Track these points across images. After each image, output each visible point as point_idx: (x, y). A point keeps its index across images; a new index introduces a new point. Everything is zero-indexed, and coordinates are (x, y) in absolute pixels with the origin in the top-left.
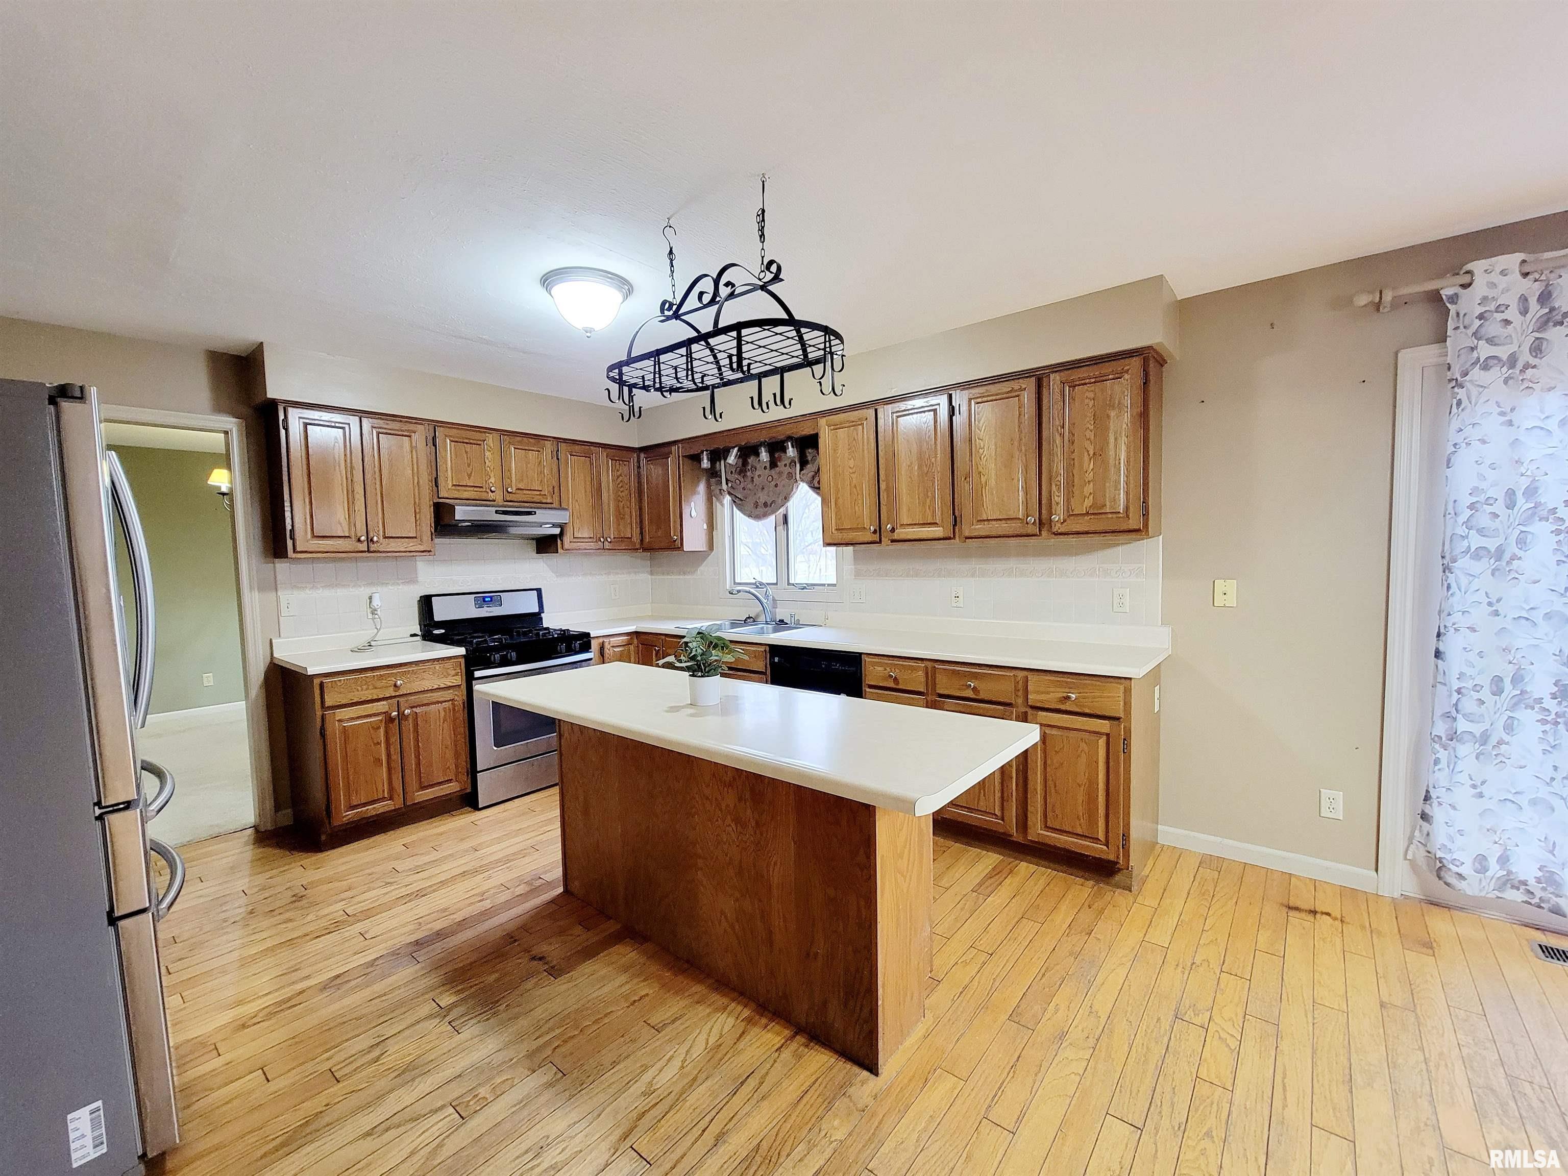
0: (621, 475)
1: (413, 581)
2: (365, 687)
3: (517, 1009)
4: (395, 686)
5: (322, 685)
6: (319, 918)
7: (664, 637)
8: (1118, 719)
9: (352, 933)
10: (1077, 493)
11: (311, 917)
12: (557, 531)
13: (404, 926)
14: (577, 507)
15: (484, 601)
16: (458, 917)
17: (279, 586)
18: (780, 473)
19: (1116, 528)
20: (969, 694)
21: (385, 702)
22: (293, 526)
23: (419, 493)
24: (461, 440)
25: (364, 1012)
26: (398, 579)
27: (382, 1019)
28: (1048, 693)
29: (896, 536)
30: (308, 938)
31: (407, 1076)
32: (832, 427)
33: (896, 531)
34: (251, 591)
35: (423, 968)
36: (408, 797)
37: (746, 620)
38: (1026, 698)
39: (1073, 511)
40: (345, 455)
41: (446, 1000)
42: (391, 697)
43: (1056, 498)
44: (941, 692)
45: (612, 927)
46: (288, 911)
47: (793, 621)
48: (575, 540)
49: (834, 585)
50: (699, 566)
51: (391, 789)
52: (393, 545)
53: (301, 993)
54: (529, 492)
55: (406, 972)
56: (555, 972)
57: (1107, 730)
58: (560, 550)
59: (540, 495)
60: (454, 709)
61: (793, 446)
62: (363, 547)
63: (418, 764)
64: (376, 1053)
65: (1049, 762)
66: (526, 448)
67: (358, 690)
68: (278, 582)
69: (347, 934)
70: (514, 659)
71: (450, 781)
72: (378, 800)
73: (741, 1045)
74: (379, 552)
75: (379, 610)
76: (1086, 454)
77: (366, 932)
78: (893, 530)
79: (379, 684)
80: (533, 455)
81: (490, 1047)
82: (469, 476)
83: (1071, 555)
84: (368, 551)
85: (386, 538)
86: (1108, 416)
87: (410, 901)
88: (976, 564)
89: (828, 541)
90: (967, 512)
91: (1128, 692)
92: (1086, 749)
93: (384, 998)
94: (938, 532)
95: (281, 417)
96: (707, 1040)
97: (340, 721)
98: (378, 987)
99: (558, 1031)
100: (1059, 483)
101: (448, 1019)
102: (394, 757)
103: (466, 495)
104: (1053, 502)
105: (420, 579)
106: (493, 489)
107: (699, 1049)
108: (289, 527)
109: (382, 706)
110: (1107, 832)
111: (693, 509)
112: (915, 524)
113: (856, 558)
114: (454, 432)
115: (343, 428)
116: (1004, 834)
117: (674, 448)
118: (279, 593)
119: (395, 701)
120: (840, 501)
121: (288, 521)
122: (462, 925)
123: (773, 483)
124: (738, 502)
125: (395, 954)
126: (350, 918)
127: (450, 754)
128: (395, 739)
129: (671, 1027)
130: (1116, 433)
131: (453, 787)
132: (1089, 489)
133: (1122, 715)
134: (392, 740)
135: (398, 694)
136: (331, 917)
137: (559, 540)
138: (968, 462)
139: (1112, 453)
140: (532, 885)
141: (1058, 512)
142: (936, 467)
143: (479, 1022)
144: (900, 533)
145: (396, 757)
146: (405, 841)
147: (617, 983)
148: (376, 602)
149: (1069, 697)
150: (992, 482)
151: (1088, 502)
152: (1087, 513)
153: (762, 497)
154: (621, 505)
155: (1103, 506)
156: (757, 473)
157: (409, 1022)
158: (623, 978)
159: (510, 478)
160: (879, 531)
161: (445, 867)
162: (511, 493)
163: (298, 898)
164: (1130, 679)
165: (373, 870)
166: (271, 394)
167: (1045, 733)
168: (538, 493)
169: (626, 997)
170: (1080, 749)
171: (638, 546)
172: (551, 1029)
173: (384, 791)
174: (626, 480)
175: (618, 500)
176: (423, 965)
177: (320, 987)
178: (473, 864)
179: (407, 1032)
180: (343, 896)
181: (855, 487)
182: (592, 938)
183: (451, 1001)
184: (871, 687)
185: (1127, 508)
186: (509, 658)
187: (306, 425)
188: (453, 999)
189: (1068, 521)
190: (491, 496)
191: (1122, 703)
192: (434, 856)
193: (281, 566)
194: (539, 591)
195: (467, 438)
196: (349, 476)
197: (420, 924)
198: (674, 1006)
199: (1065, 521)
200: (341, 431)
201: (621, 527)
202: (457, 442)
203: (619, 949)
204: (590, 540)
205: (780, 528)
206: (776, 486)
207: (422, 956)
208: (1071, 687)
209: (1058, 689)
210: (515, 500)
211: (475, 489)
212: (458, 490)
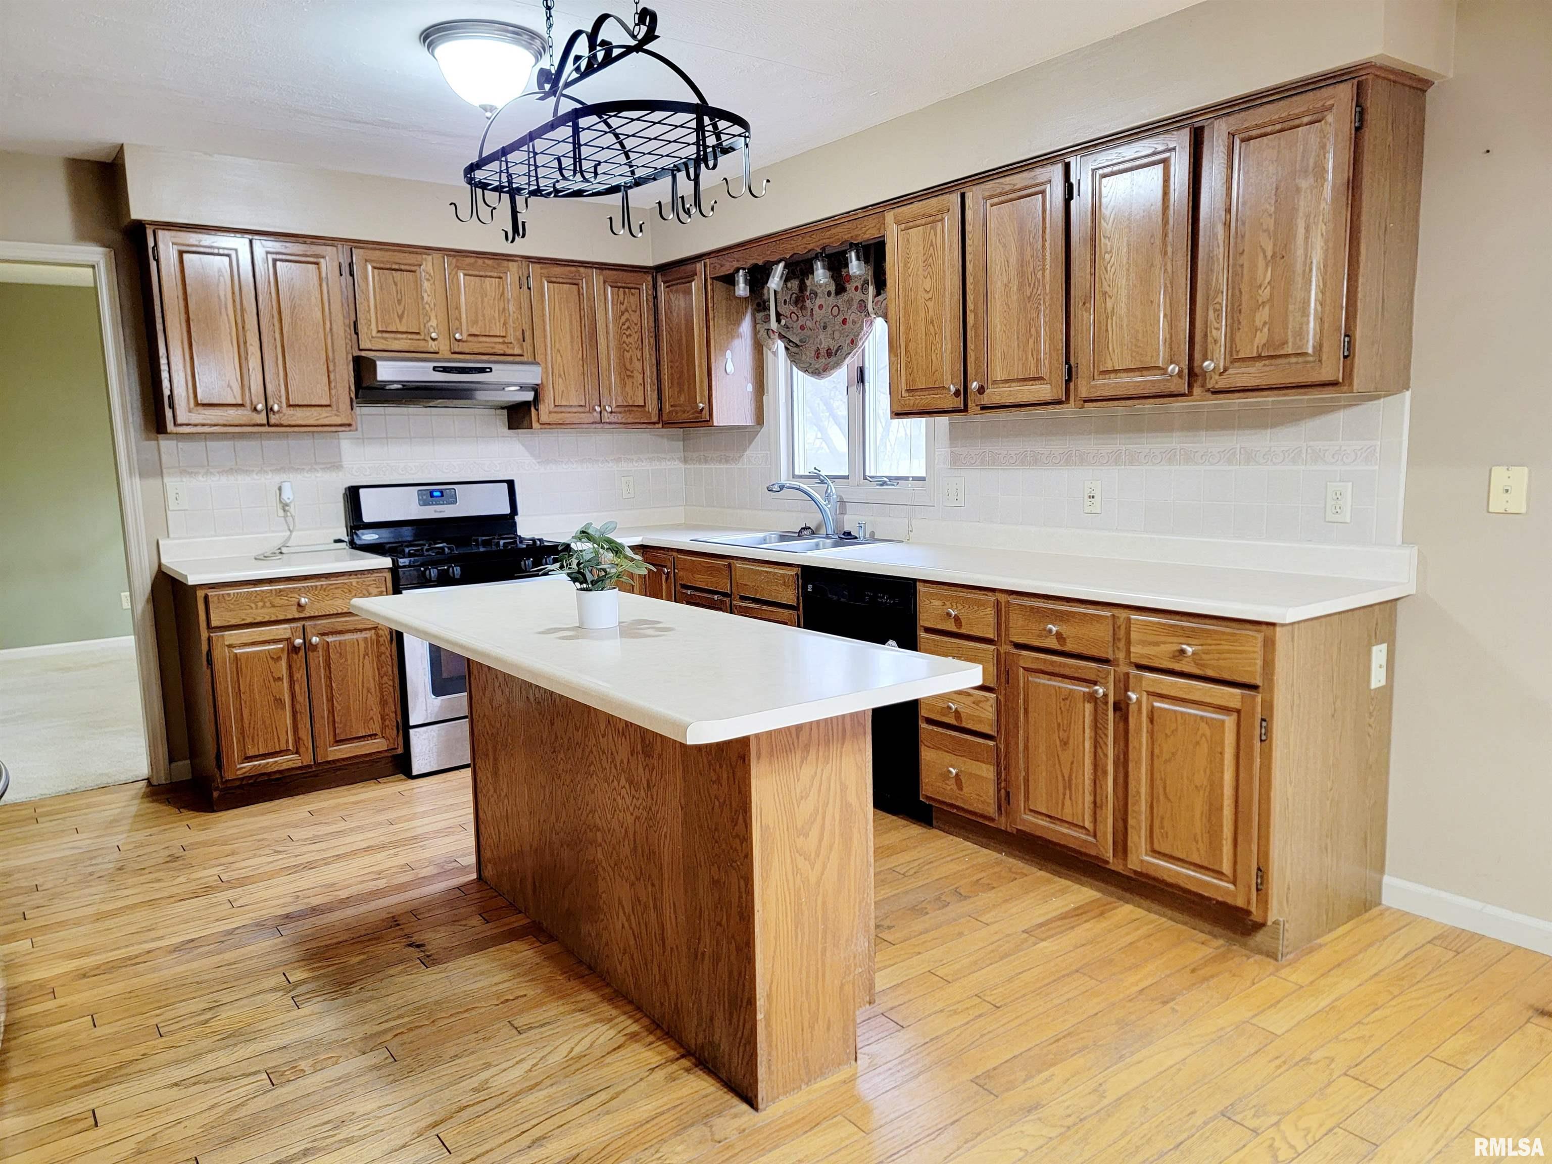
0: (627, 310)
1: (336, 466)
2: (260, 604)
3: (370, 993)
4: (299, 605)
5: (206, 598)
6: (189, 881)
7: (675, 554)
8: (1254, 687)
9: (219, 899)
10: (1244, 322)
11: (182, 879)
12: (529, 396)
13: (279, 897)
14: (559, 358)
15: (432, 496)
16: (343, 894)
17: (164, 471)
18: (850, 302)
19: (1301, 379)
20: (1053, 643)
21: (286, 626)
22: (171, 391)
23: (333, 343)
24: (388, 266)
25: (207, 977)
26: (316, 463)
27: (225, 986)
28: (1157, 644)
29: (985, 400)
30: (172, 900)
31: (231, 1041)
32: (903, 226)
33: (987, 391)
34: (131, 477)
35: (284, 942)
36: (320, 751)
37: (800, 531)
38: (1128, 652)
39: (1237, 352)
40: (233, 293)
41: (296, 976)
42: (294, 620)
43: (1214, 332)
44: (1016, 639)
45: (518, 921)
46: (159, 870)
47: (862, 535)
48: (557, 409)
49: (923, 479)
50: (745, 450)
51: (297, 740)
52: (299, 416)
53: (149, 952)
54: (488, 339)
55: (266, 943)
56: (429, 961)
57: (1235, 704)
58: (535, 425)
59: (504, 343)
60: (378, 641)
61: (858, 259)
62: (262, 418)
63: (332, 711)
64: (208, 1015)
65: (1156, 751)
66: (482, 273)
67: (252, 608)
68: (163, 466)
69: (215, 900)
70: (457, 577)
71: (373, 736)
72: (281, 751)
73: (609, 1059)
74: (281, 425)
75: (292, 506)
76: (1261, 256)
77: (236, 900)
78: (981, 390)
79: (277, 601)
80: (491, 285)
81: (328, 1025)
82: (401, 317)
83: (1265, 426)
84: (269, 424)
85: (290, 406)
86: (1298, 190)
87: (296, 872)
88: (1121, 444)
89: (899, 409)
90: (1083, 359)
91: (1269, 645)
92: (1208, 733)
93: (234, 966)
94: (1044, 391)
95: (151, 243)
96: (573, 1048)
97: (230, 646)
98: (229, 956)
99: (406, 1019)
100: (1218, 307)
101: (293, 993)
102: (300, 698)
103: (396, 345)
104: (1210, 339)
105: (345, 464)
106: (434, 335)
107: (557, 1057)
108: (166, 392)
109: (282, 631)
110: (1235, 863)
111: (729, 361)
112: (1013, 380)
113: (954, 436)
114: (377, 254)
115: (228, 256)
116: (1097, 858)
117: (700, 266)
118: (166, 480)
119: (299, 624)
120: (912, 346)
121: (166, 384)
122: (344, 902)
123: (840, 319)
124: (795, 351)
125: (260, 925)
126: (223, 884)
127: (373, 701)
128: (300, 675)
129: (537, 1031)
130: (1308, 216)
131: (377, 745)
132: (1263, 315)
133: (1258, 681)
134: (297, 676)
135: (303, 615)
136: (203, 881)
137: (533, 409)
138: (1088, 277)
139: (1300, 252)
140: (442, 867)
141: (1216, 355)
142: (1044, 286)
143: (325, 1000)
144: (994, 395)
145: (302, 698)
146: (311, 807)
147: (497, 979)
148: (287, 495)
149: (1183, 652)
150: (1122, 309)
151: (1261, 338)
152: (1259, 357)
153: (825, 341)
154: (628, 355)
155: (1284, 344)
156: (818, 302)
157: (249, 991)
158: (505, 975)
159: (459, 319)
160: (963, 391)
161: (348, 839)
162: (459, 341)
163: (174, 858)
164: (1273, 625)
165: (265, 836)
166: (136, 213)
167: (1153, 707)
168: (501, 340)
169: (498, 995)
170: (1200, 732)
171: (655, 419)
172: (400, 1017)
173: (287, 742)
174: (635, 318)
175: (622, 349)
176: (286, 939)
177: (172, 948)
178: (382, 838)
179: (245, 1002)
180: (223, 860)
181: (932, 322)
182: (489, 930)
183: (301, 978)
184: (928, 630)
185: (1319, 348)
186: (451, 575)
187: (181, 253)
188: (305, 975)
189: (1230, 371)
190: (432, 346)
191: (1259, 662)
192: (342, 826)
193: (166, 444)
194: (511, 484)
195: (396, 263)
196: (239, 321)
197: (298, 897)
198: (553, 1009)
199: (1225, 370)
200: (226, 259)
201: (628, 388)
202: (382, 269)
203: (515, 945)
204: (580, 409)
205: (853, 389)
206: (844, 322)
207: (288, 931)
208: (1190, 635)
209: (1170, 639)
210: (467, 351)
211: (410, 336)
212: (385, 339)
